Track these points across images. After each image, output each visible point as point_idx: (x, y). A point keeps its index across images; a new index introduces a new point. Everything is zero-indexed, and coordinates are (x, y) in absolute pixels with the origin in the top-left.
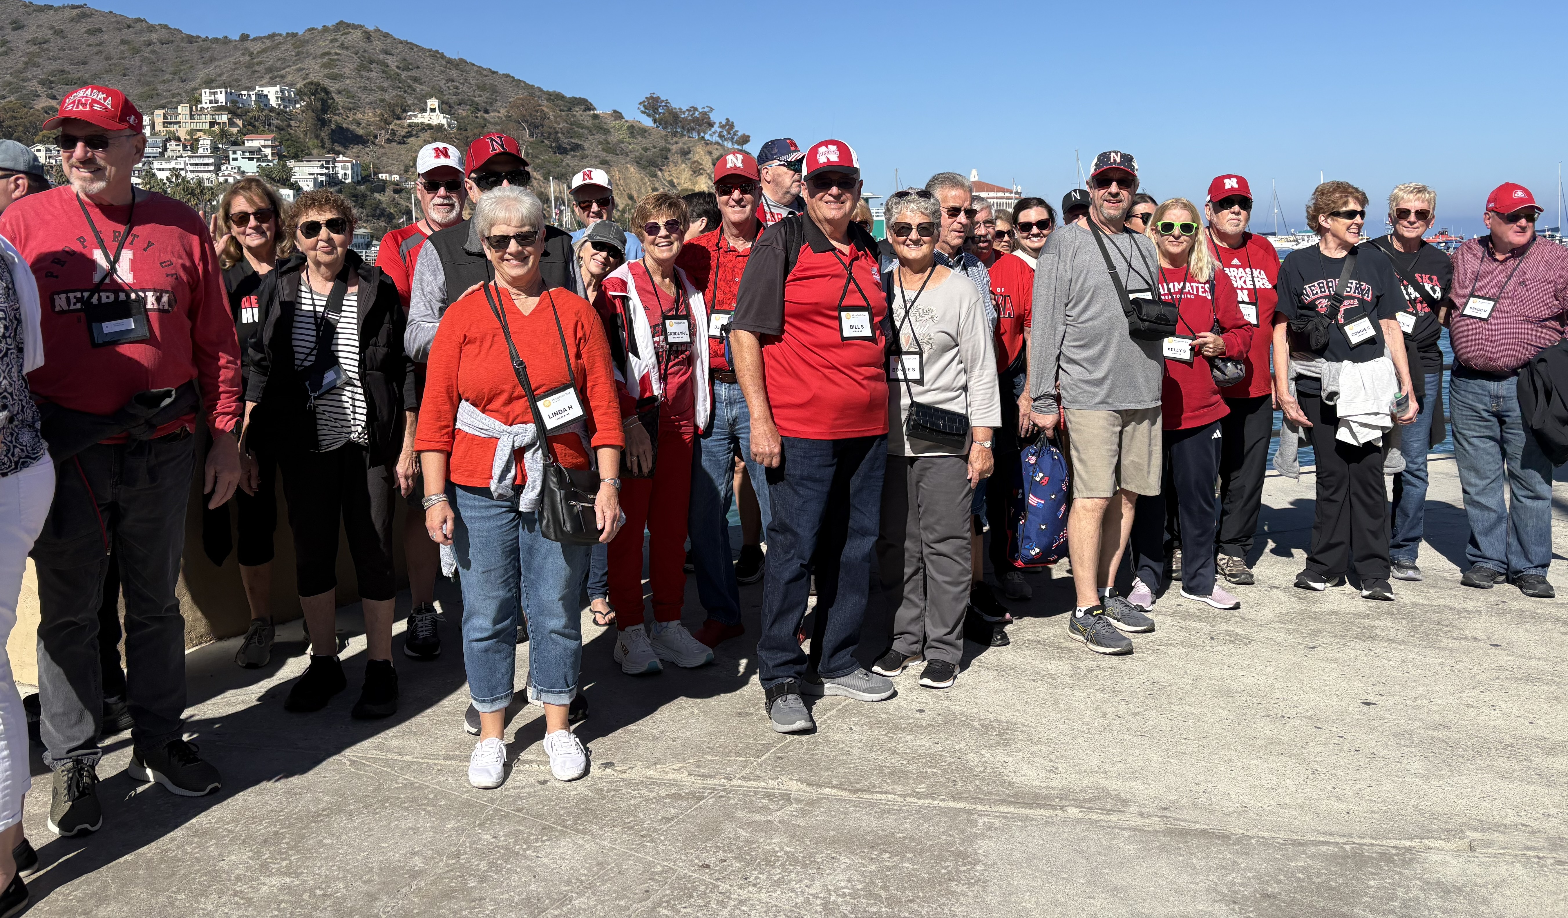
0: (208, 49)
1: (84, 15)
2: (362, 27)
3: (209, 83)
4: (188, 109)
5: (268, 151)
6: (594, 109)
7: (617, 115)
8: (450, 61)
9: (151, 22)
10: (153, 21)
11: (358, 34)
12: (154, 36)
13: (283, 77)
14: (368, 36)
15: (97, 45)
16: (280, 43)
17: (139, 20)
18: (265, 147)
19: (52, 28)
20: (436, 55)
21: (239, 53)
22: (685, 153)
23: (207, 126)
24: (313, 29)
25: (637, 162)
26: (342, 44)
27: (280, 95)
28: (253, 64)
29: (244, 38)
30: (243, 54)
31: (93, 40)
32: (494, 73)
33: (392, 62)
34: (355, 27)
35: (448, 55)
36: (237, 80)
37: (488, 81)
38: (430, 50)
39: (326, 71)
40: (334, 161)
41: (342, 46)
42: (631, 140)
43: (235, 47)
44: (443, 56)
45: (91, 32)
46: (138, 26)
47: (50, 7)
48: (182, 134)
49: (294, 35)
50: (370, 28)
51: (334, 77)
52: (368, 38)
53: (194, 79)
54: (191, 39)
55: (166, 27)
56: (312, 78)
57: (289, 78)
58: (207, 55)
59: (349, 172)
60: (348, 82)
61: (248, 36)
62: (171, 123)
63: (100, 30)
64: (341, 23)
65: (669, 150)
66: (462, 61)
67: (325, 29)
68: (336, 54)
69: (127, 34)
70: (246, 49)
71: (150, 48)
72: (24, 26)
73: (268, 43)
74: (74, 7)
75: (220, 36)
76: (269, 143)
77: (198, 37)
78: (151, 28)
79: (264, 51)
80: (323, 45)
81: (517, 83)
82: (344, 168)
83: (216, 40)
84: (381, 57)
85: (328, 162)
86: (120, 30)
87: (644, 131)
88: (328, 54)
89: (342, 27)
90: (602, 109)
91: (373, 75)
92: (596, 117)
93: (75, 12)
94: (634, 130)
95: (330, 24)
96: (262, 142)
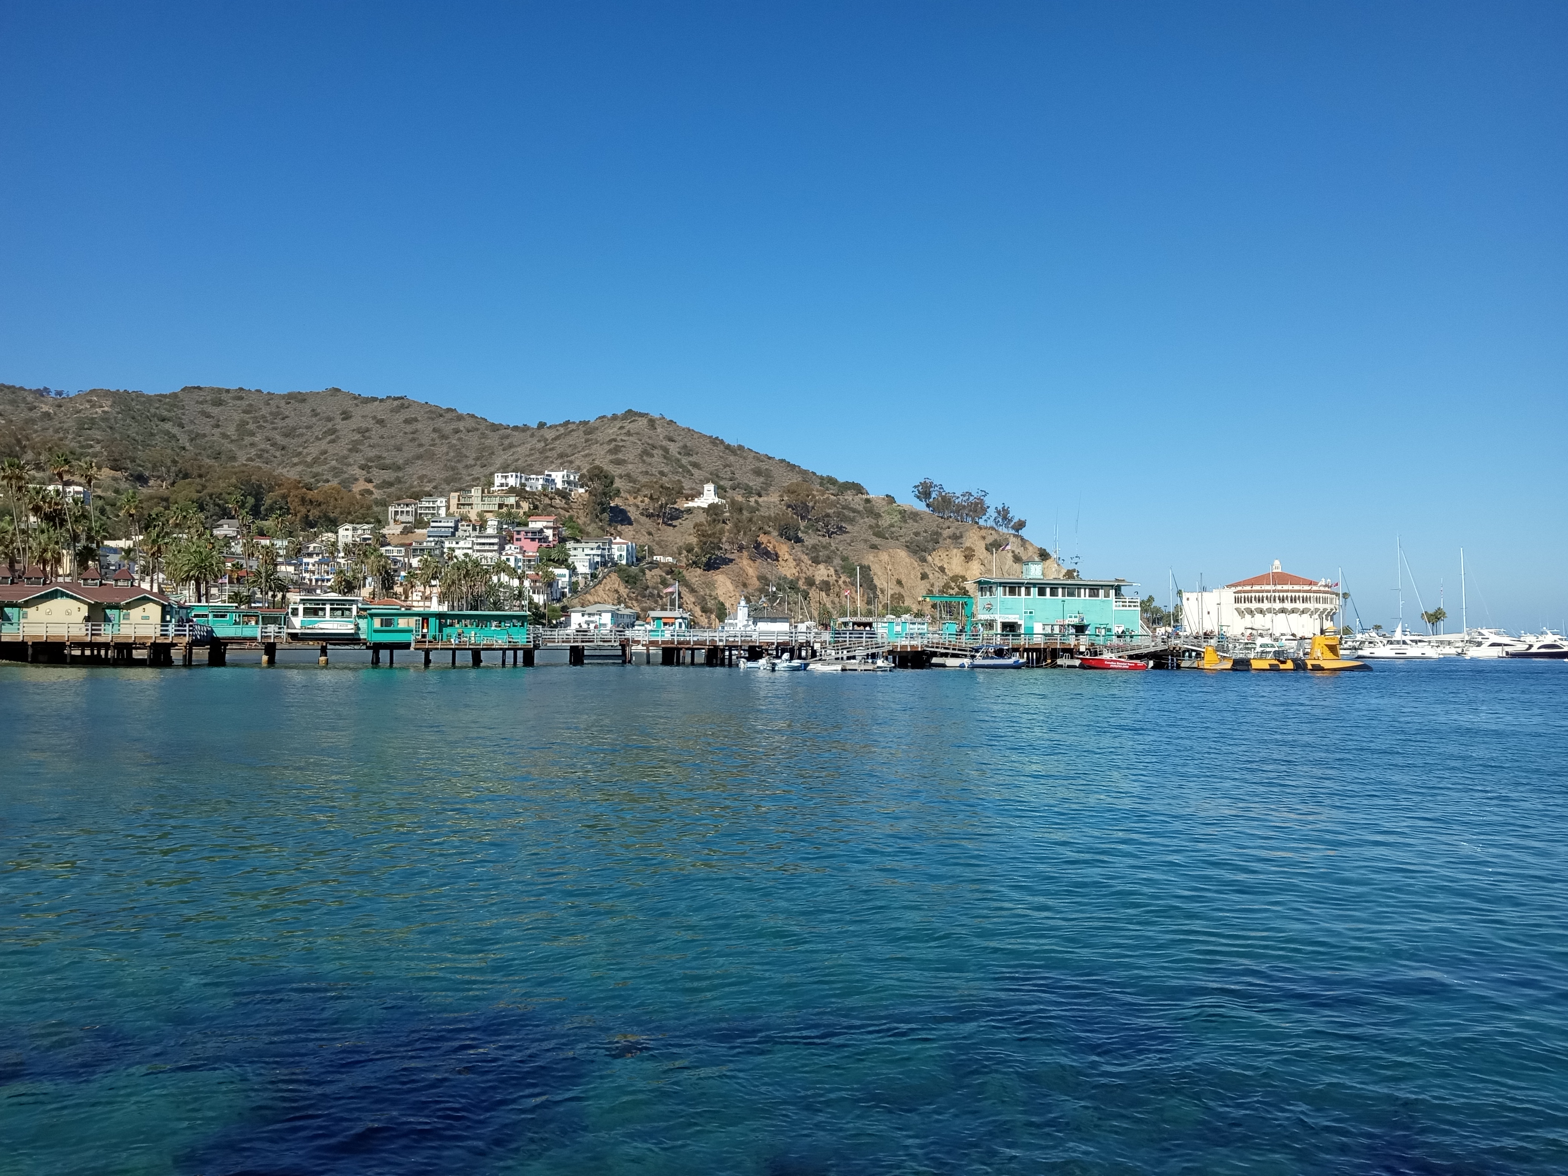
0: (507, 437)
1: (402, 406)
2: (647, 414)
3: (505, 469)
4: (480, 491)
5: (549, 533)
6: (868, 494)
7: (890, 499)
8: (728, 447)
9: (460, 411)
10: (462, 410)
11: (644, 422)
12: (461, 425)
13: (571, 462)
14: (652, 423)
15: (412, 433)
16: (573, 430)
17: (449, 410)
18: (547, 528)
19: (374, 418)
20: (715, 442)
21: (534, 440)
22: (956, 538)
23: (496, 509)
24: (604, 417)
25: (907, 547)
26: (629, 431)
27: (566, 479)
28: (546, 450)
29: (541, 425)
30: (539, 441)
31: (409, 428)
32: (770, 458)
33: (673, 448)
34: (642, 415)
35: (727, 441)
36: (531, 465)
37: (763, 466)
38: (711, 437)
39: (614, 457)
40: (611, 543)
41: (629, 434)
42: (903, 525)
43: (532, 435)
44: (722, 442)
45: (407, 421)
46: (449, 416)
47: (374, 399)
48: (473, 516)
49: (586, 423)
50: (655, 415)
51: (619, 462)
52: (653, 426)
53: (491, 465)
54: (495, 428)
55: (473, 416)
56: (597, 463)
57: (577, 463)
58: (506, 442)
59: (624, 553)
60: (630, 466)
61: (545, 424)
62: (464, 505)
63: (416, 420)
64: (630, 411)
65: (941, 534)
66: (741, 448)
67: (615, 417)
68: (622, 440)
69: (439, 423)
70: (542, 436)
71: (457, 436)
72: (351, 417)
73: (562, 430)
74: (396, 399)
75: (520, 425)
76: (551, 524)
77: (501, 425)
78: (460, 418)
79: (557, 438)
80: (612, 431)
81: (792, 467)
82: (619, 550)
83: (516, 428)
84: (665, 443)
85: (604, 543)
86: (433, 419)
87: (915, 516)
88: (615, 440)
89: (630, 414)
90: (876, 492)
91: (656, 459)
92: (868, 501)
93: (396, 403)
94: (907, 516)
95: (620, 412)
96: (545, 524)
